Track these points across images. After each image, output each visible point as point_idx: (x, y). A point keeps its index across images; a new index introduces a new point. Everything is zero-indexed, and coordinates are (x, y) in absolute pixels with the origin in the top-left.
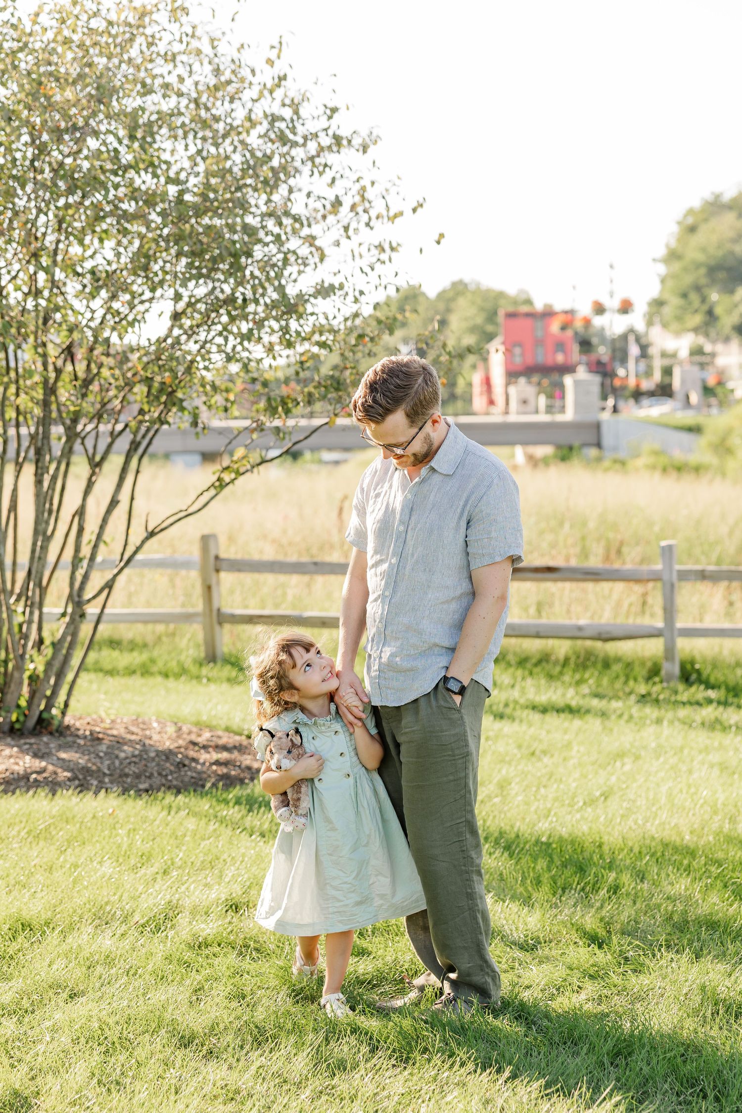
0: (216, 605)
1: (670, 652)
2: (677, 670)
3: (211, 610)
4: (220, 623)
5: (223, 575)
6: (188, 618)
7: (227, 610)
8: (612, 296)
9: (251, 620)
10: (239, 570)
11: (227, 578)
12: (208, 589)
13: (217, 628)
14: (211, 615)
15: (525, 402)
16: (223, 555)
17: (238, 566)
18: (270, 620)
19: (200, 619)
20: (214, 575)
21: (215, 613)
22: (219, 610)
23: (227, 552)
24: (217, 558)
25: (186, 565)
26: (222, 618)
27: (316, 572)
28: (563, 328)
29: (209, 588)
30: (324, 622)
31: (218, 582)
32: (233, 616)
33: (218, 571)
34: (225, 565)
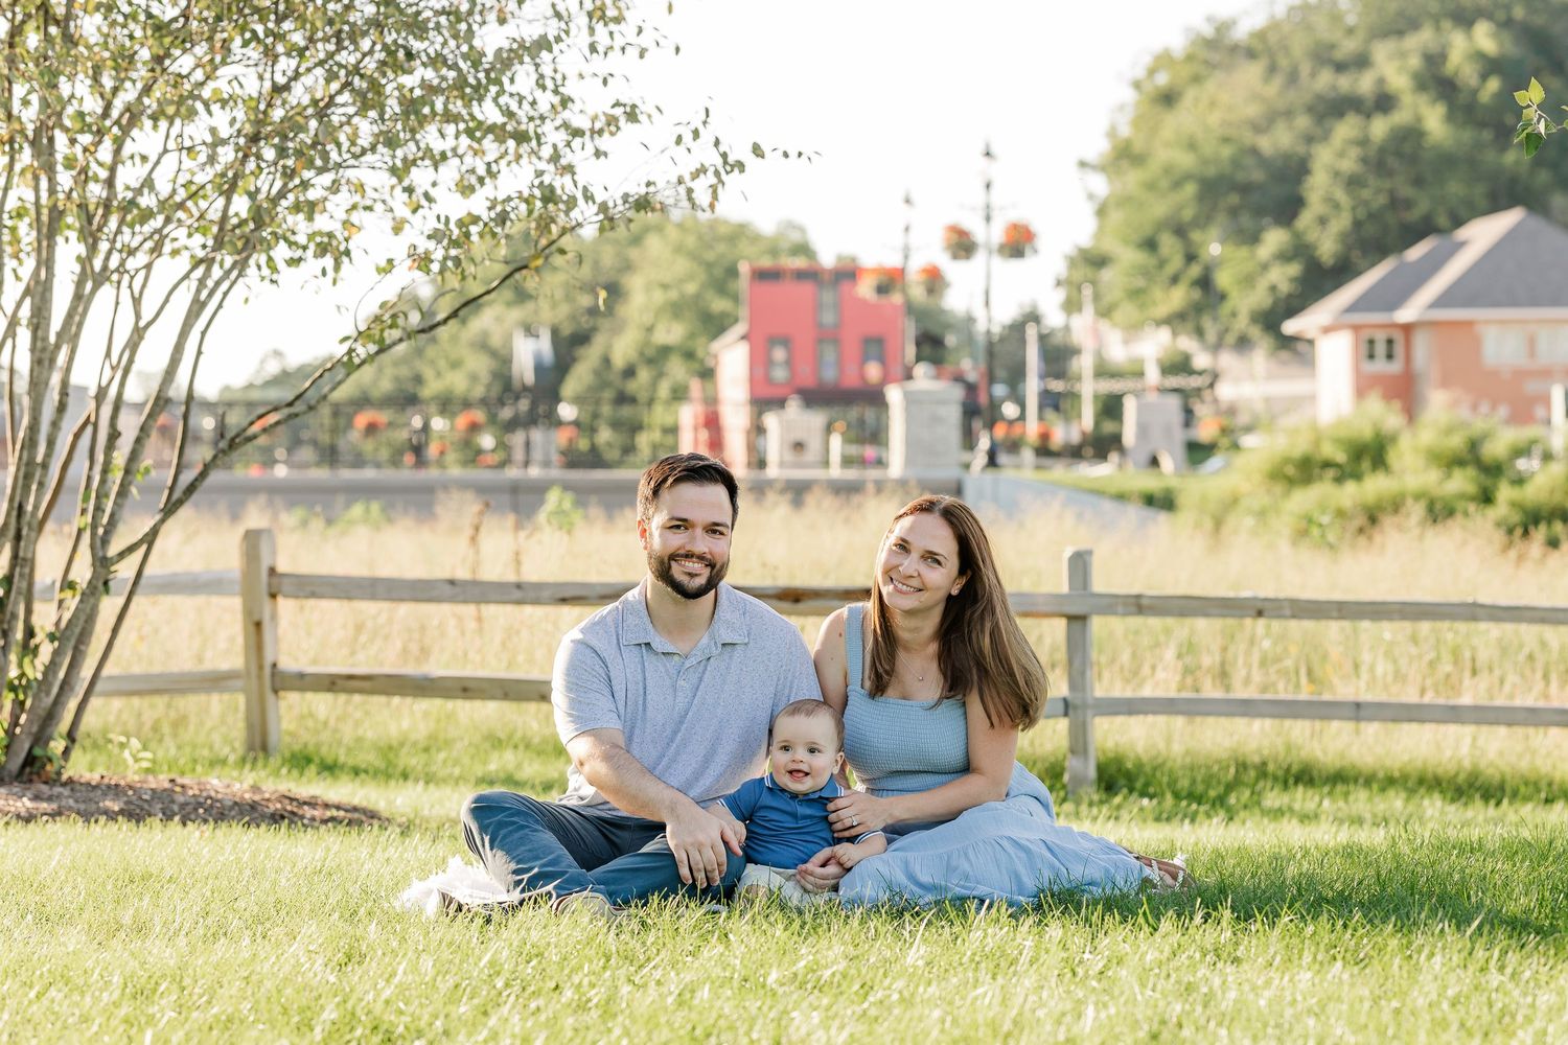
0: (269, 658)
1: (1079, 742)
2: (1092, 773)
3: (261, 667)
4: (276, 691)
5: (285, 605)
6: (215, 682)
7: (288, 663)
8: (988, 219)
9: (333, 684)
10: (313, 595)
11: (289, 610)
12: (256, 628)
13: (270, 696)
14: (260, 677)
15: (799, 446)
16: (283, 566)
17: (312, 587)
18: (366, 684)
19: (239, 683)
20: (267, 602)
21: (267, 670)
22: (274, 665)
24: (272, 571)
25: (217, 583)
26: (283, 681)
27: (452, 599)
28: (883, 289)
29: (258, 625)
30: (466, 689)
31: (274, 617)
32: (301, 676)
33: (273, 596)
34: (286, 586)
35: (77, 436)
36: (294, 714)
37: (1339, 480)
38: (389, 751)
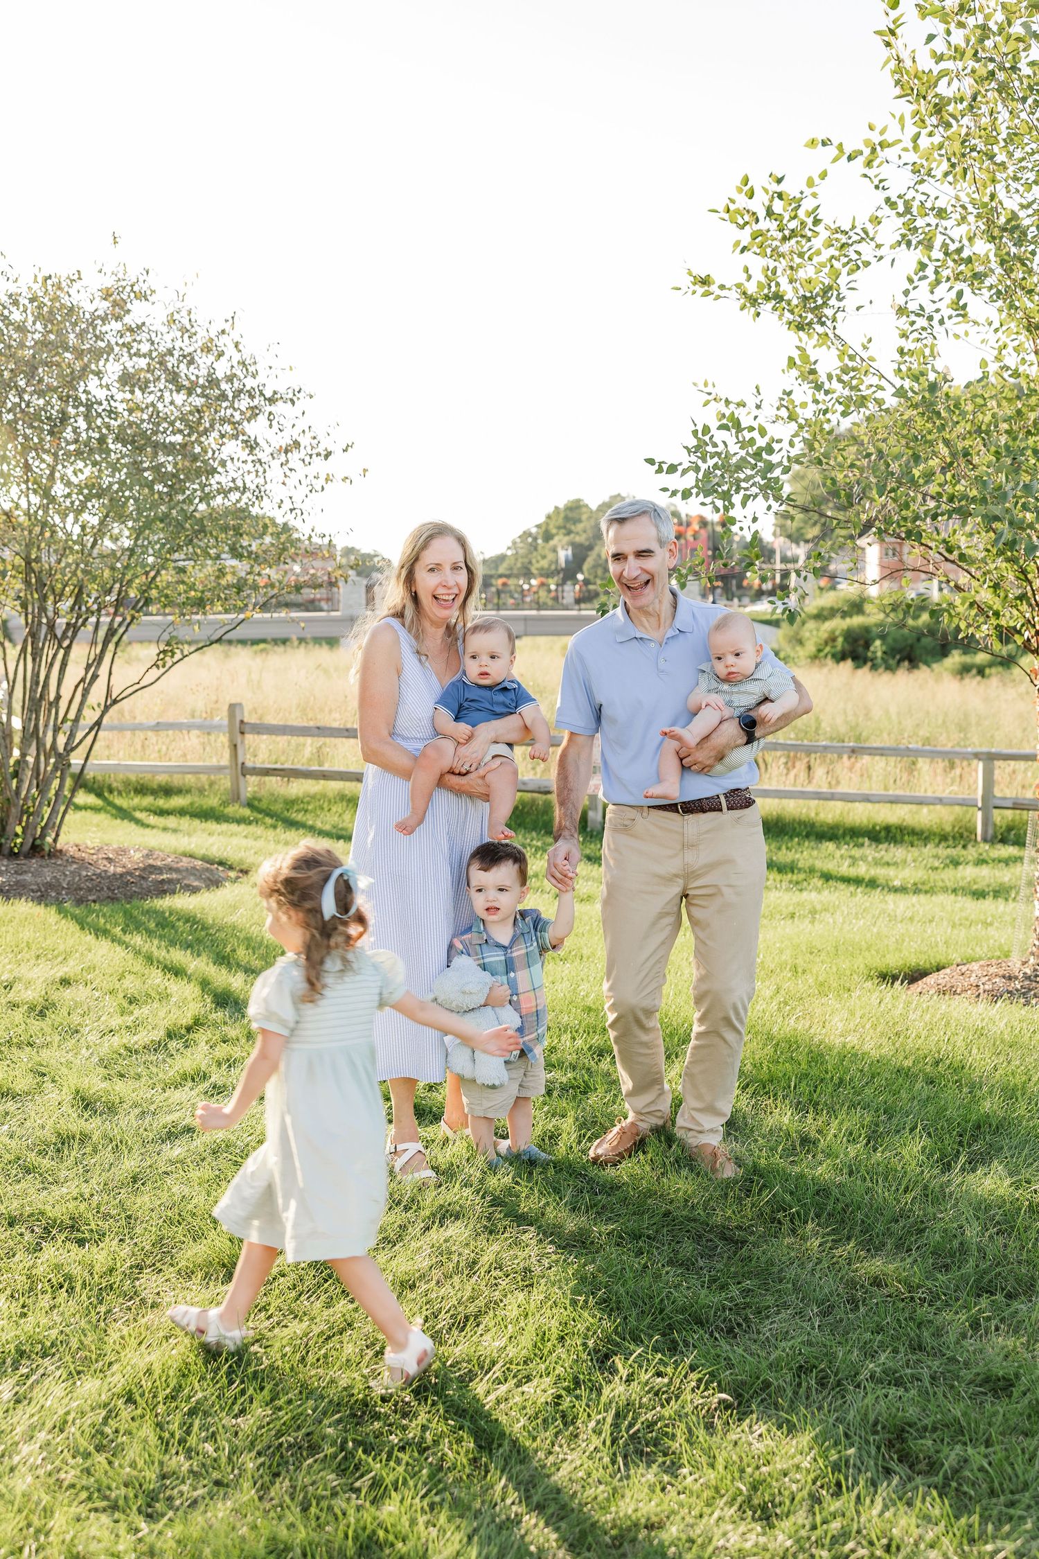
0: (240, 761)
3: (237, 764)
4: (244, 775)
5: (247, 736)
6: (218, 770)
7: (249, 764)
9: (267, 772)
10: (258, 733)
11: (249, 738)
12: (234, 747)
13: (241, 778)
14: (236, 768)
16: (246, 720)
17: (260, 729)
18: (281, 773)
19: (227, 771)
20: (239, 735)
21: (240, 765)
22: (243, 764)
23: (250, 718)
24: (242, 722)
25: (218, 727)
26: (245, 771)
27: (318, 736)
29: (235, 746)
30: (325, 776)
31: (242, 742)
32: (254, 768)
33: (242, 733)
34: (247, 729)
35: (77, 687)
36: (251, 786)
37: (843, 617)
38: (290, 803)
